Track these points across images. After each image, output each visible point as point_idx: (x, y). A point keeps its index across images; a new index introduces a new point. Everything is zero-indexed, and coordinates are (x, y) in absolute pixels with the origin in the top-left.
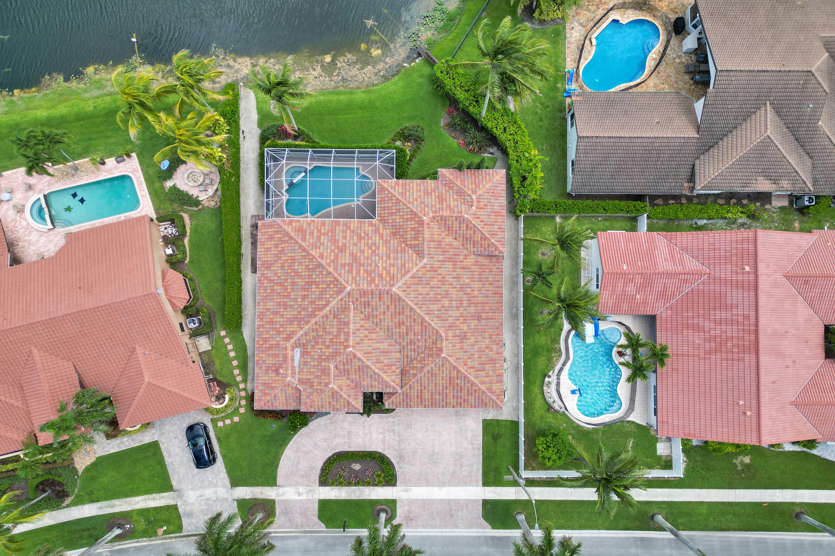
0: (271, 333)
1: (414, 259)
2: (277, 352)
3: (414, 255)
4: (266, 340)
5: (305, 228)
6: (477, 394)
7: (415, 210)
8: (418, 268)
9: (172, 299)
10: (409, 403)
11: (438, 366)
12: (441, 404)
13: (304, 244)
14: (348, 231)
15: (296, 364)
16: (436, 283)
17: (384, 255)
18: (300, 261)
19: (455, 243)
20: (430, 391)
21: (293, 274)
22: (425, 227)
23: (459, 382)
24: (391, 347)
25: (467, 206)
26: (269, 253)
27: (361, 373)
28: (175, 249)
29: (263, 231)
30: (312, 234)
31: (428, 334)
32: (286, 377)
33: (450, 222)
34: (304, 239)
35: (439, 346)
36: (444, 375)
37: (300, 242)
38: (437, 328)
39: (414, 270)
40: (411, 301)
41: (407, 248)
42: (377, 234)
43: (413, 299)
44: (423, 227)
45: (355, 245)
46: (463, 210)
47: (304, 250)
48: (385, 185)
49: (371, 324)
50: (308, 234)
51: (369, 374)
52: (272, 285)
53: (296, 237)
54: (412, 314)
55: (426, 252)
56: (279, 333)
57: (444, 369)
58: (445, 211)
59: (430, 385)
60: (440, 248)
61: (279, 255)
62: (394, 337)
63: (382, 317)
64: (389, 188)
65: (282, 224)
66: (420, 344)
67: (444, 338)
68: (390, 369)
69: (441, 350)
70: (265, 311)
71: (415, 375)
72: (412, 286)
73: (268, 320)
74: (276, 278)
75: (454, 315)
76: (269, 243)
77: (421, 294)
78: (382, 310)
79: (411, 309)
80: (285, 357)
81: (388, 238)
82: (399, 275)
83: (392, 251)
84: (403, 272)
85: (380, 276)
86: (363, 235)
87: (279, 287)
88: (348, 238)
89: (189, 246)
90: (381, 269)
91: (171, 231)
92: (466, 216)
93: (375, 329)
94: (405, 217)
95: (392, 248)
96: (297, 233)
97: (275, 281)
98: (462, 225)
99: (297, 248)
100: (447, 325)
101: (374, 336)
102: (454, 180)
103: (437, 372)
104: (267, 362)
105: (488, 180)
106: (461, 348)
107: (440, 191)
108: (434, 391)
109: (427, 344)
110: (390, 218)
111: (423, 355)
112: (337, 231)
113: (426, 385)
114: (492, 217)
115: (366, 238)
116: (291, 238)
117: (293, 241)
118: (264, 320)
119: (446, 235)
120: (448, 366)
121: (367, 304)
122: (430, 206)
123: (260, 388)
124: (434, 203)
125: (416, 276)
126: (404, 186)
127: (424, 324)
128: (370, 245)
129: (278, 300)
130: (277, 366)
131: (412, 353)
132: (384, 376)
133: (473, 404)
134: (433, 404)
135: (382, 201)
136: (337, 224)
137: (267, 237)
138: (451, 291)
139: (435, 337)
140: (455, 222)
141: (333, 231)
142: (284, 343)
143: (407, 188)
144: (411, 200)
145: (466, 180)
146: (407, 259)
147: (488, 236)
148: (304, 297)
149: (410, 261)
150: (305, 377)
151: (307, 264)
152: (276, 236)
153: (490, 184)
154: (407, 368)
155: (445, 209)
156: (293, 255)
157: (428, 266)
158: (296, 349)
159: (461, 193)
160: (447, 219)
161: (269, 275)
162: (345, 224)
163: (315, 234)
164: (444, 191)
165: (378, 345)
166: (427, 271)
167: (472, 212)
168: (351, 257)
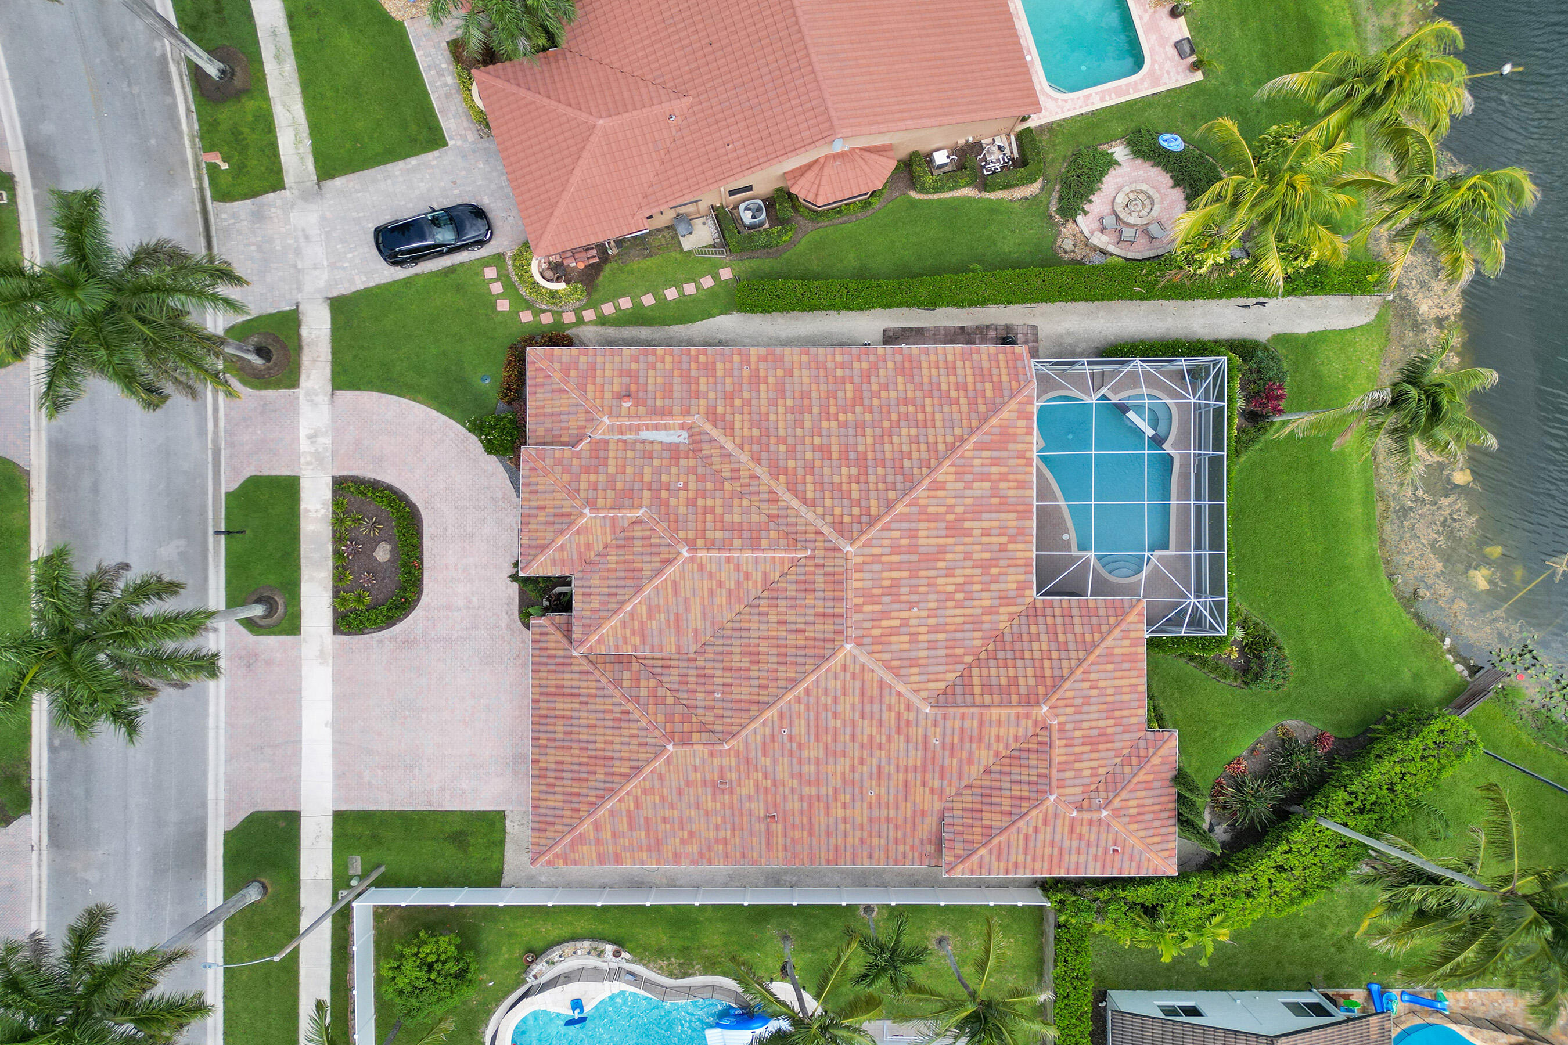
0: (728, 380)
1: (932, 685)
2: (676, 395)
3: (942, 685)
4: (709, 369)
5: (1011, 446)
6: (568, 813)
7: (1068, 685)
8: (908, 695)
9: (816, 169)
10: (543, 668)
11: (642, 733)
12: (542, 735)
13: (969, 446)
14: (1004, 539)
15: (645, 435)
16: (867, 731)
17: (941, 620)
18: (922, 439)
19: (975, 772)
20: (575, 714)
21: (886, 424)
22: (1020, 710)
23: (601, 777)
24: (691, 634)
25: (1080, 798)
26: (942, 371)
27: (622, 574)
28: (946, 169)
29: (1001, 357)
30: (995, 462)
31: (728, 713)
32: (610, 415)
33: (1033, 763)
34: (980, 446)
35: (695, 736)
36: (617, 747)
37: (974, 439)
38: (744, 733)
39: (900, 688)
40: (817, 681)
41: (961, 667)
42: (996, 602)
43: (822, 684)
44: (1020, 704)
45: (968, 555)
46: (1068, 791)
47: (952, 448)
48: (1132, 618)
49: (753, 593)
50: (995, 454)
51: (620, 591)
52: (857, 380)
53: (986, 428)
54: (782, 683)
55: (951, 711)
56: (729, 397)
57: (635, 748)
58: (1063, 751)
59: (592, 715)
60: (962, 740)
61: (936, 393)
62: (720, 641)
63: (773, 618)
64: (1124, 626)
65: (1020, 398)
66: (701, 696)
67: (718, 748)
68: (633, 633)
69: (686, 741)
70: (787, 365)
71: (617, 683)
72: (858, 684)
73: (762, 373)
74: (875, 387)
75: (779, 768)
76: (969, 371)
77: (835, 700)
78: (789, 619)
79: (794, 682)
80: (666, 412)
81: (986, 626)
82: (887, 656)
83: (951, 636)
84: (895, 663)
85: (886, 615)
86: (994, 571)
87: (850, 395)
88: (985, 539)
89: (954, 199)
90: (904, 614)
91: (995, 159)
92: (1052, 798)
93: (739, 601)
94: (1047, 663)
95: (959, 635)
96: (997, 430)
97: (865, 386)
98: (1026, 787)
99: (958, 431)
100: (752, 755)
101: (721, 598)
102: (1148, 767)
103: (625, 732)
104: (651, 372)
105: (1149, 840)
106: (688, 784)
107: (1117, 737)
108: (575, 722)
109: (700, 711)
110: (1043, 628)
111: (670, 700)
112: (1003, 516)
113: (592, 707)
114: (1048, 851)
115: (987, 579)
116: (985, 419)
117: (974, 423)
118: (762, 365)
119: (997, 754)
120: (642, 756)
121: (806, 586)
122: (1078, 717)
123: (583, 359)
124: (1085, 725)
125: (886, 691)
126: (1132, 658)
127: (754, 707)
128: (967, 588)
129: (814, 395)
130: (641, 395)
131: (677, 679)
132: (615, 621)
133: (542, 804)
134: (540, 719)
135: (1088, 612)
136: (1024, 514)
137: (986, 365)
138: (843, 765)
139: (719, 728)
140: (1034, 772)
141: (1004, 505)
142: (702, 410)
143: (1126, 666)
144: (1093, 676)
145: (1151, 793)
146: (931, 669)
147: (995, 841)
148: (824, 451)
149: (924, 678)
150: (611, 454)
151: (915, 455)
152: (988, 386)
153: (1139, 846)
154: (635, 666)
155: (1070, 750)
156: (938, 424)
157: (912, 716)
158: (685, 434)
159: (1114, 783)
160: (1042, 756)
161: (882, 372)
162: (1022, 532)
163: (994, 469)
164: (1118, 745)
165: (696, 609)
166: (899, 713)
167: (1061, 809)
168: (934, 549)
